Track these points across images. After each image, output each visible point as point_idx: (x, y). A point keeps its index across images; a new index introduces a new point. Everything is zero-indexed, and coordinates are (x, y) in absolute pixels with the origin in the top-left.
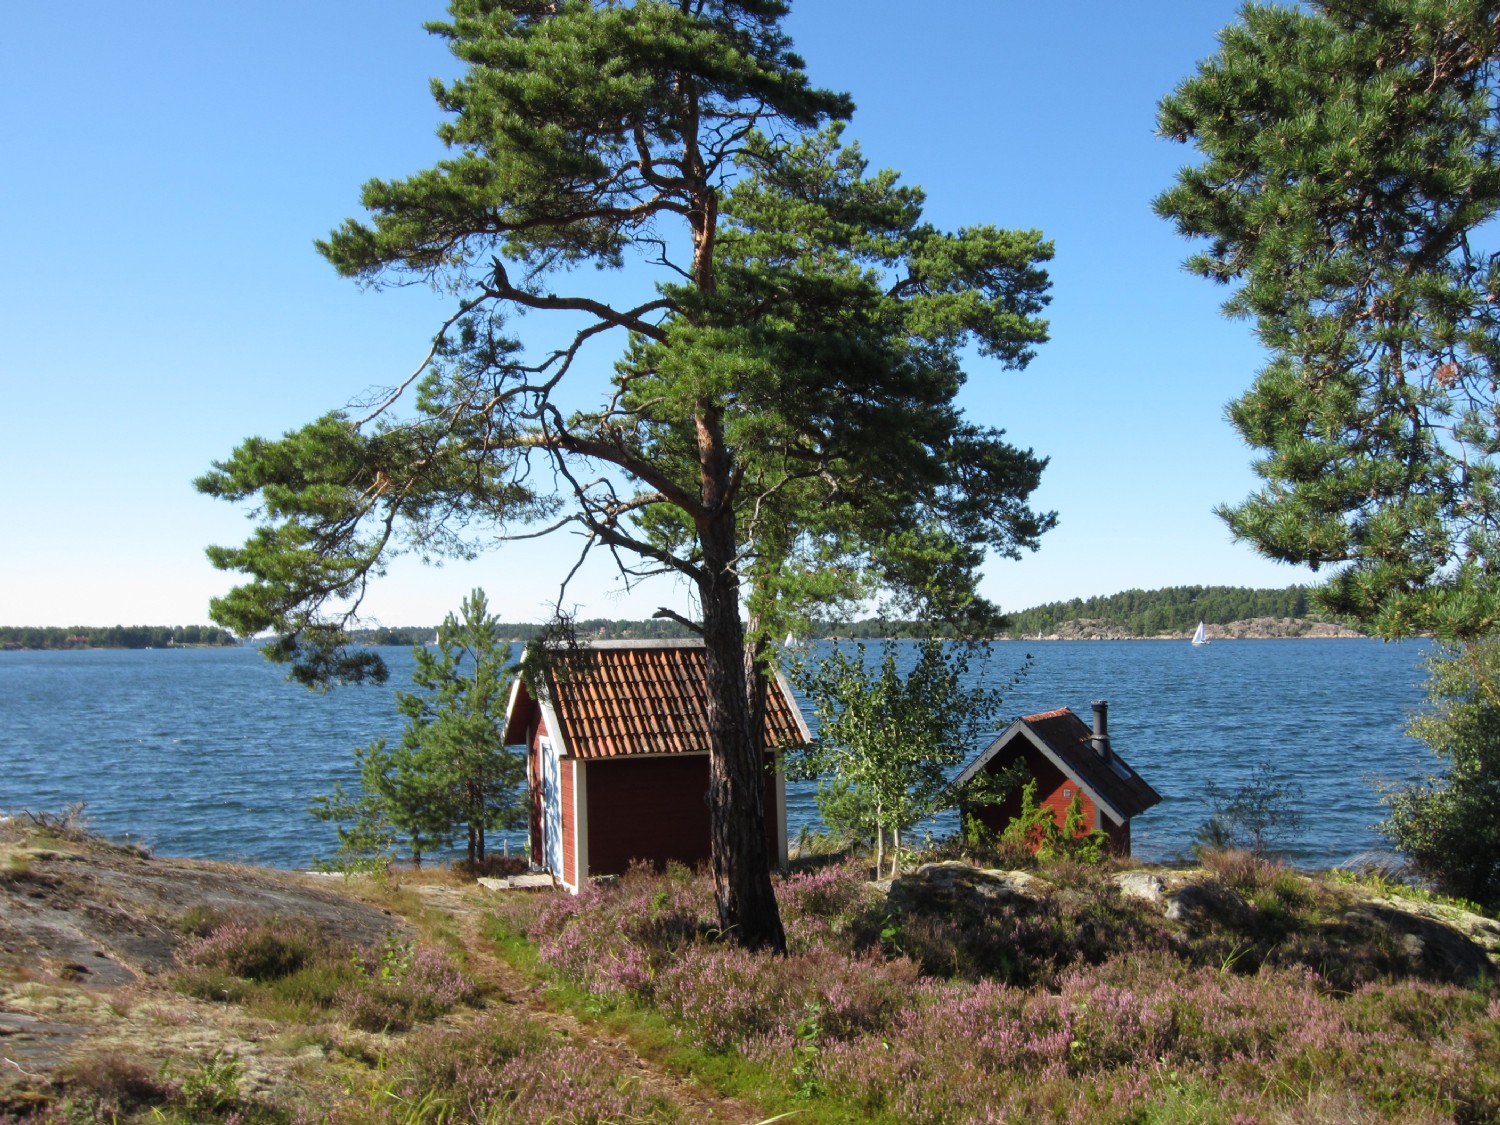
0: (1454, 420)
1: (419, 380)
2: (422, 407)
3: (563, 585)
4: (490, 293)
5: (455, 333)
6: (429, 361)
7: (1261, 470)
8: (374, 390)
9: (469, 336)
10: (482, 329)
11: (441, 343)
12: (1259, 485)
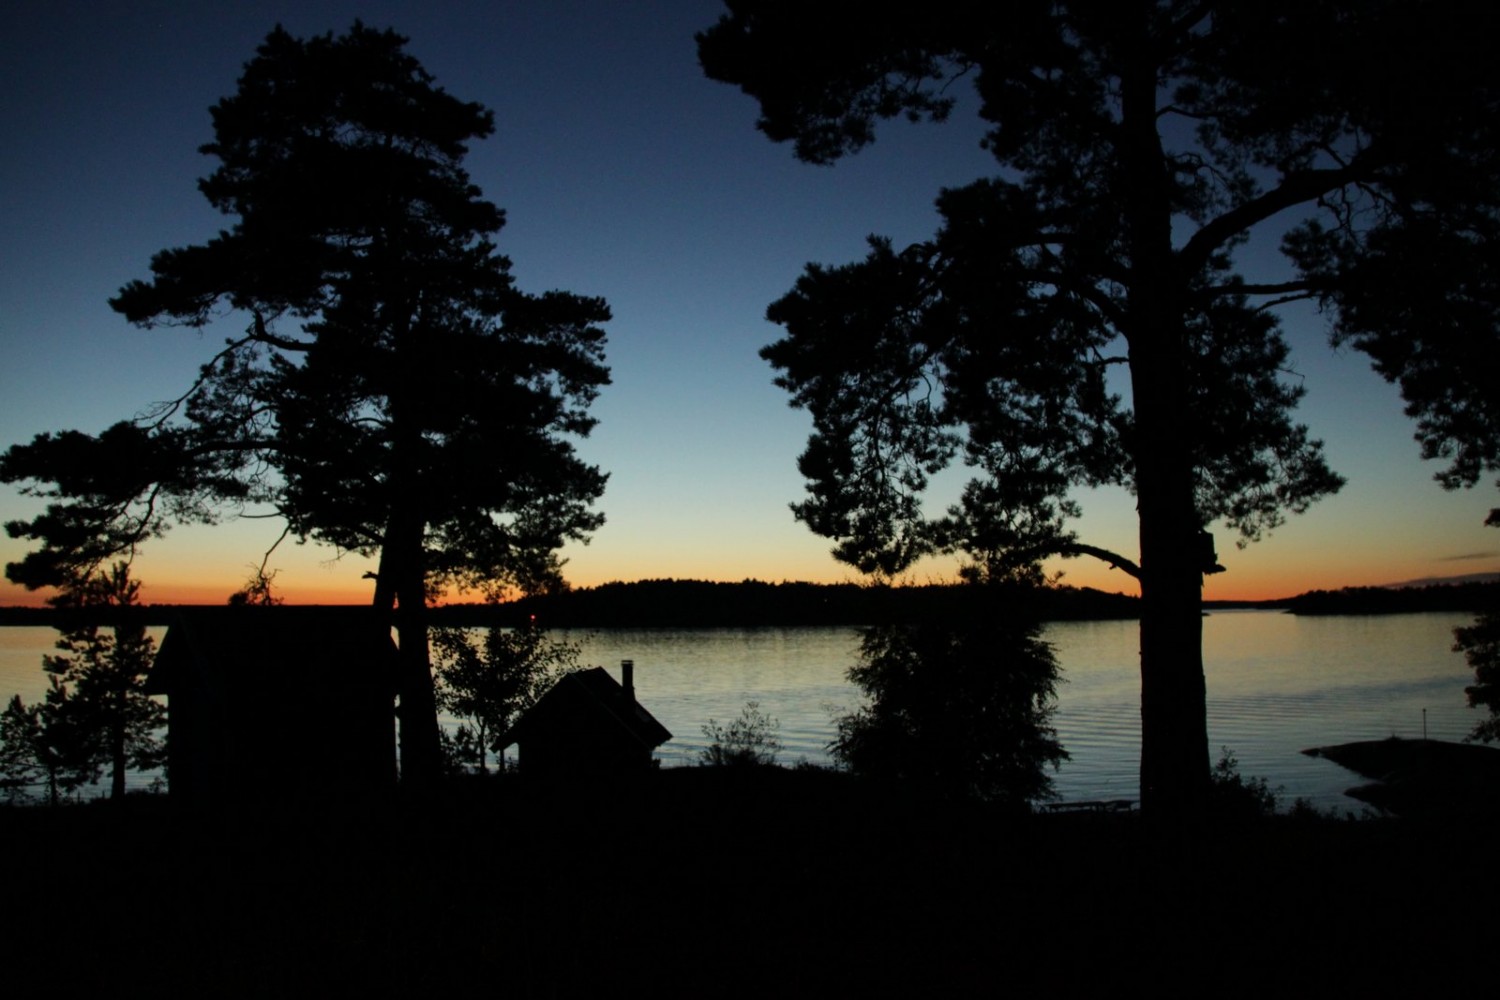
0: (900, 474)
1: (190, 397)
2: (189, 415)
3: (267, 554)
4: (252, 337)
5: (220, 365)
6: (198, 383)
7: (809, 488)
8: (157, 405)
9: (229, 365)
10: (239, 361)
11: (207, 371)
12: (811, 496)
